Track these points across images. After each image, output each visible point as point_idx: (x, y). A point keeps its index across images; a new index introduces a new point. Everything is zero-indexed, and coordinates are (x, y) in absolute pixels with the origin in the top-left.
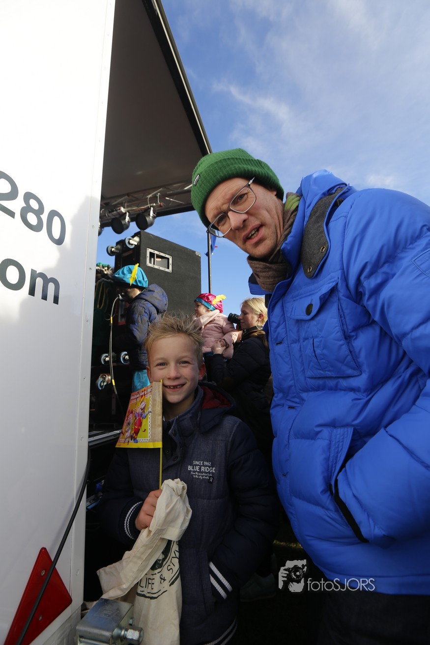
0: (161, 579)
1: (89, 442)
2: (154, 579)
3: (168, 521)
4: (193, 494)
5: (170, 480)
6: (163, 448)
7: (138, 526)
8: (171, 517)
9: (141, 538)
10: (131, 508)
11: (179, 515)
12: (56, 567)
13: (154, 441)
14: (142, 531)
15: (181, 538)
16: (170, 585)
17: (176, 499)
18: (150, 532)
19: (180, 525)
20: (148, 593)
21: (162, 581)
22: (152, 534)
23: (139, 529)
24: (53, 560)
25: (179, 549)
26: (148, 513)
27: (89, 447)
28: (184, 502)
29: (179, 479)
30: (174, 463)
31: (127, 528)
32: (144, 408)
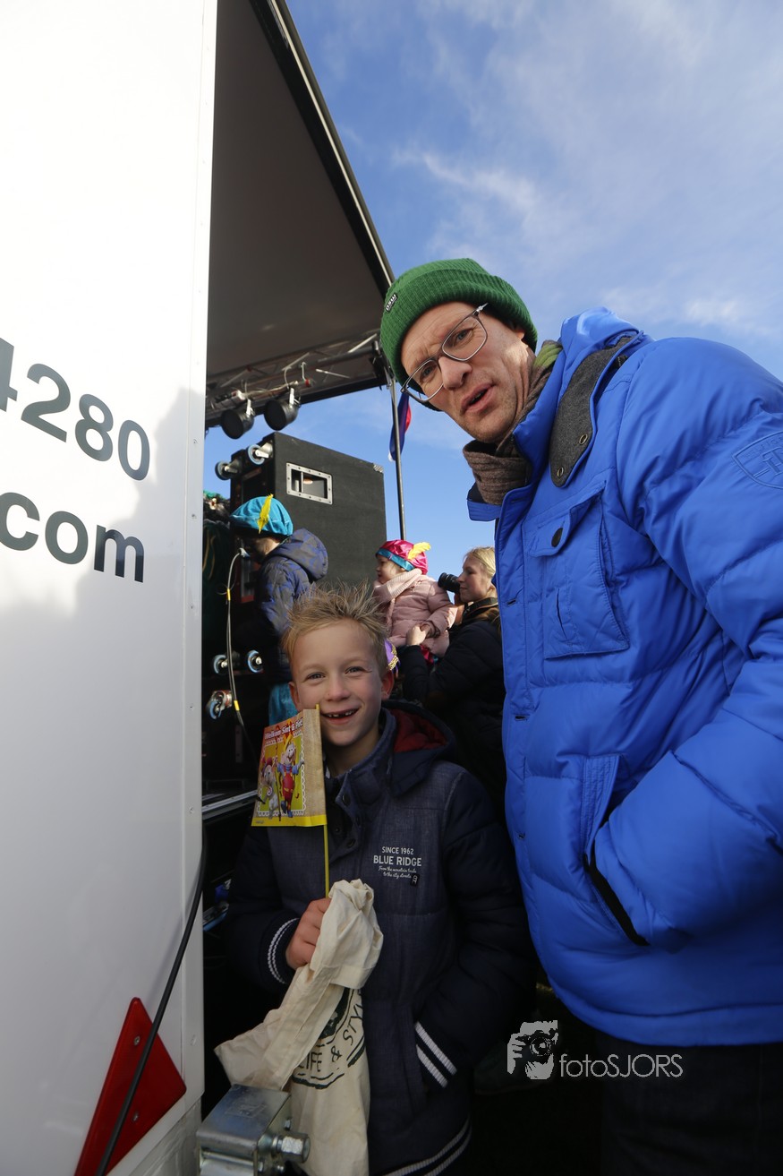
0: (334, 1054)
1: (204, 814)
2: (321, 1054)
3: (343, 953)
4: (384, 907)
5: (344, 881)
6: (328, 825)
7: (290, 961)
8: (347, 947)
9: (297, 984)
10: (278, 929)
11: (360, 945)
12: (160, 1032)
13: (312, 814)
14: (298, 971)
15: (366, 984)
16: (349, 1065)
17: (355, 915)
18: (311, 972)
19: (363, 961)
20: (312, 1077)
21: (336, 1057)
22: (314, 976)
23: (294, 967)
24: (153, 1021)
25: (363, 1003)
26: (307, 940)
27: (204, 822)
28: (369, 920)
29: (359, 880)
30: (348, 850)
31: (273, 966)
32: (293, 755)
